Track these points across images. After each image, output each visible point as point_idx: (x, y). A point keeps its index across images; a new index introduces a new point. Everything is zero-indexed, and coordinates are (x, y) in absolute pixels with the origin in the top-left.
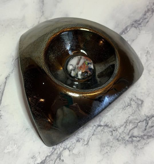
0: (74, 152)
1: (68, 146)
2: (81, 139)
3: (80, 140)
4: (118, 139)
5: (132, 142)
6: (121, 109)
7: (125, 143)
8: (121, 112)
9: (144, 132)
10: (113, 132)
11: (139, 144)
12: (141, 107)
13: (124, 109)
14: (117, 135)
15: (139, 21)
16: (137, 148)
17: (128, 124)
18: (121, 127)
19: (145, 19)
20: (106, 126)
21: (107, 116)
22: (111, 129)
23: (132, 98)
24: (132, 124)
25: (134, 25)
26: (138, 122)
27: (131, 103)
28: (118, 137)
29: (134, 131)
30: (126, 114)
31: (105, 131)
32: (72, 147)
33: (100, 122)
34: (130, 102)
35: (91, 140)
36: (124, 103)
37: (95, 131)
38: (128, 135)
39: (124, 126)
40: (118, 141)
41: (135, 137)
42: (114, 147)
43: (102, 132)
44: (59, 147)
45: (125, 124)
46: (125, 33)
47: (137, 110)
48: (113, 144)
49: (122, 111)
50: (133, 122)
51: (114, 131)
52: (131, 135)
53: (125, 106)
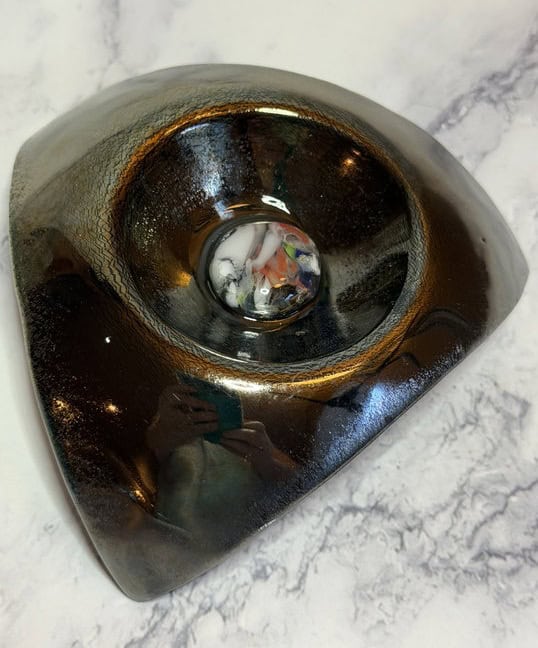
0: (242, 623)
1: (219, 598)
2: (274, 567)
3: (269, 570)
4: (425, 566)
5: (485, 576)
6: (437, 436)
7: (455, 582)
8: (439, 452)
9: (532, 535)
10: (407, 534)
11: (514, 585)
12: (521, 427)
13: (451, 436)
14: (422, 548)
15: (507, 75)
16: (508, 604)
17: (467, 502)
18: (437, 513)
19: (532, 66)
20: (378, 509)
21: (379, 467)
22: (396, 524)
23: (482, 394)
24: (486, 501)
25: (484, 94)
26: (508, 491)
27: (478, 414)
28: (426, 556)
29: (491, 531)
30: (458, 458)
31: (374, 530)
32: (237, 601)
33: (352, 493)
34: (475, 408)
35: (316, 571)
36: (449, 412)
37: (329, 530)
38: (470, 546)
39: (451, 509)
40: (426, 574)
41: (498, 555)
42: (409, 600)
43: (361, 537)
44: (180, 603)
45: (455, 503)
46: (450, 126)
47: (505, 440)
48: (404, 587)
49: (442, 445)
50: (488, 493)
51: (410, 529)
52: (482, 545)
53: (452, 425)
